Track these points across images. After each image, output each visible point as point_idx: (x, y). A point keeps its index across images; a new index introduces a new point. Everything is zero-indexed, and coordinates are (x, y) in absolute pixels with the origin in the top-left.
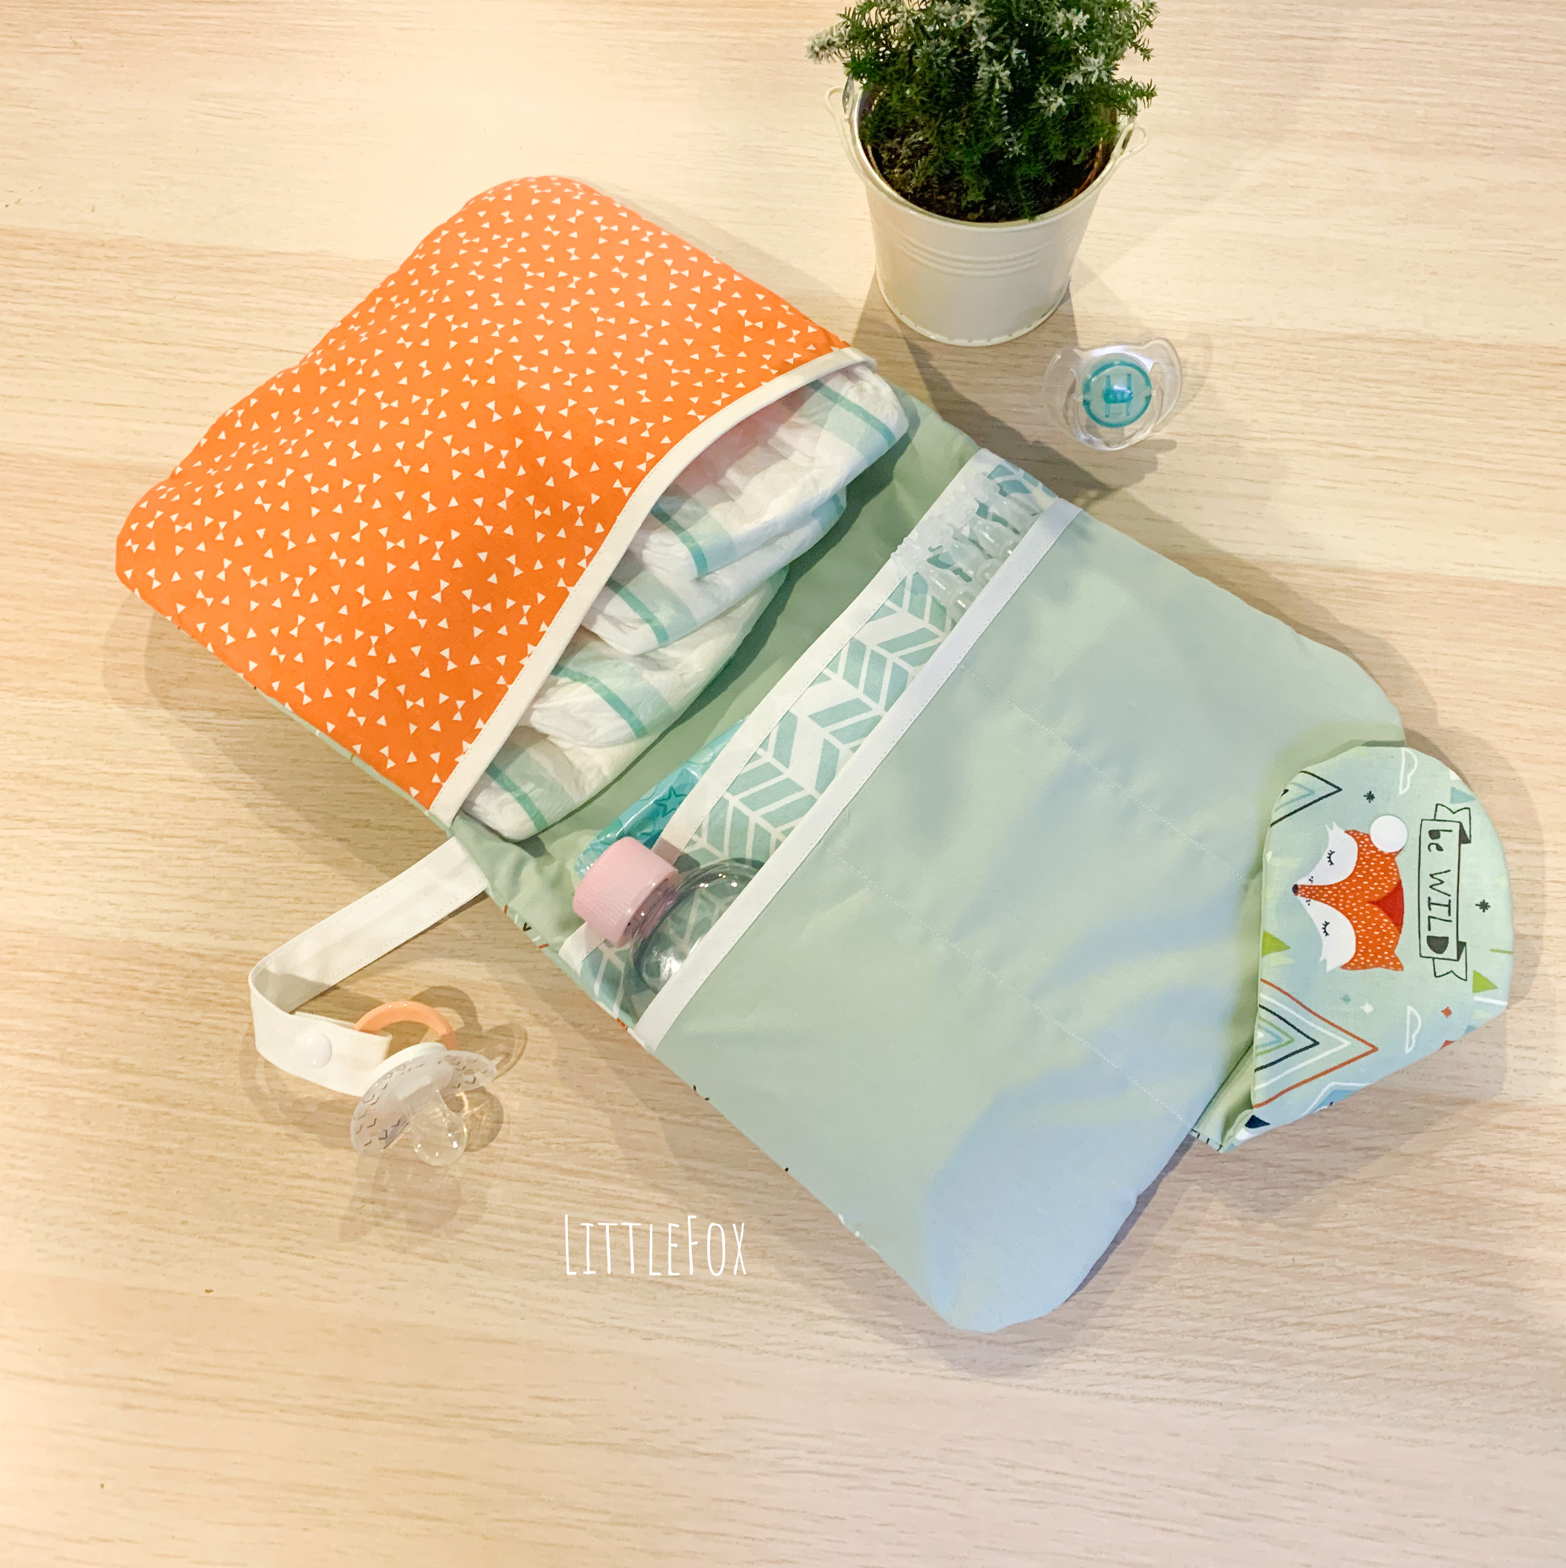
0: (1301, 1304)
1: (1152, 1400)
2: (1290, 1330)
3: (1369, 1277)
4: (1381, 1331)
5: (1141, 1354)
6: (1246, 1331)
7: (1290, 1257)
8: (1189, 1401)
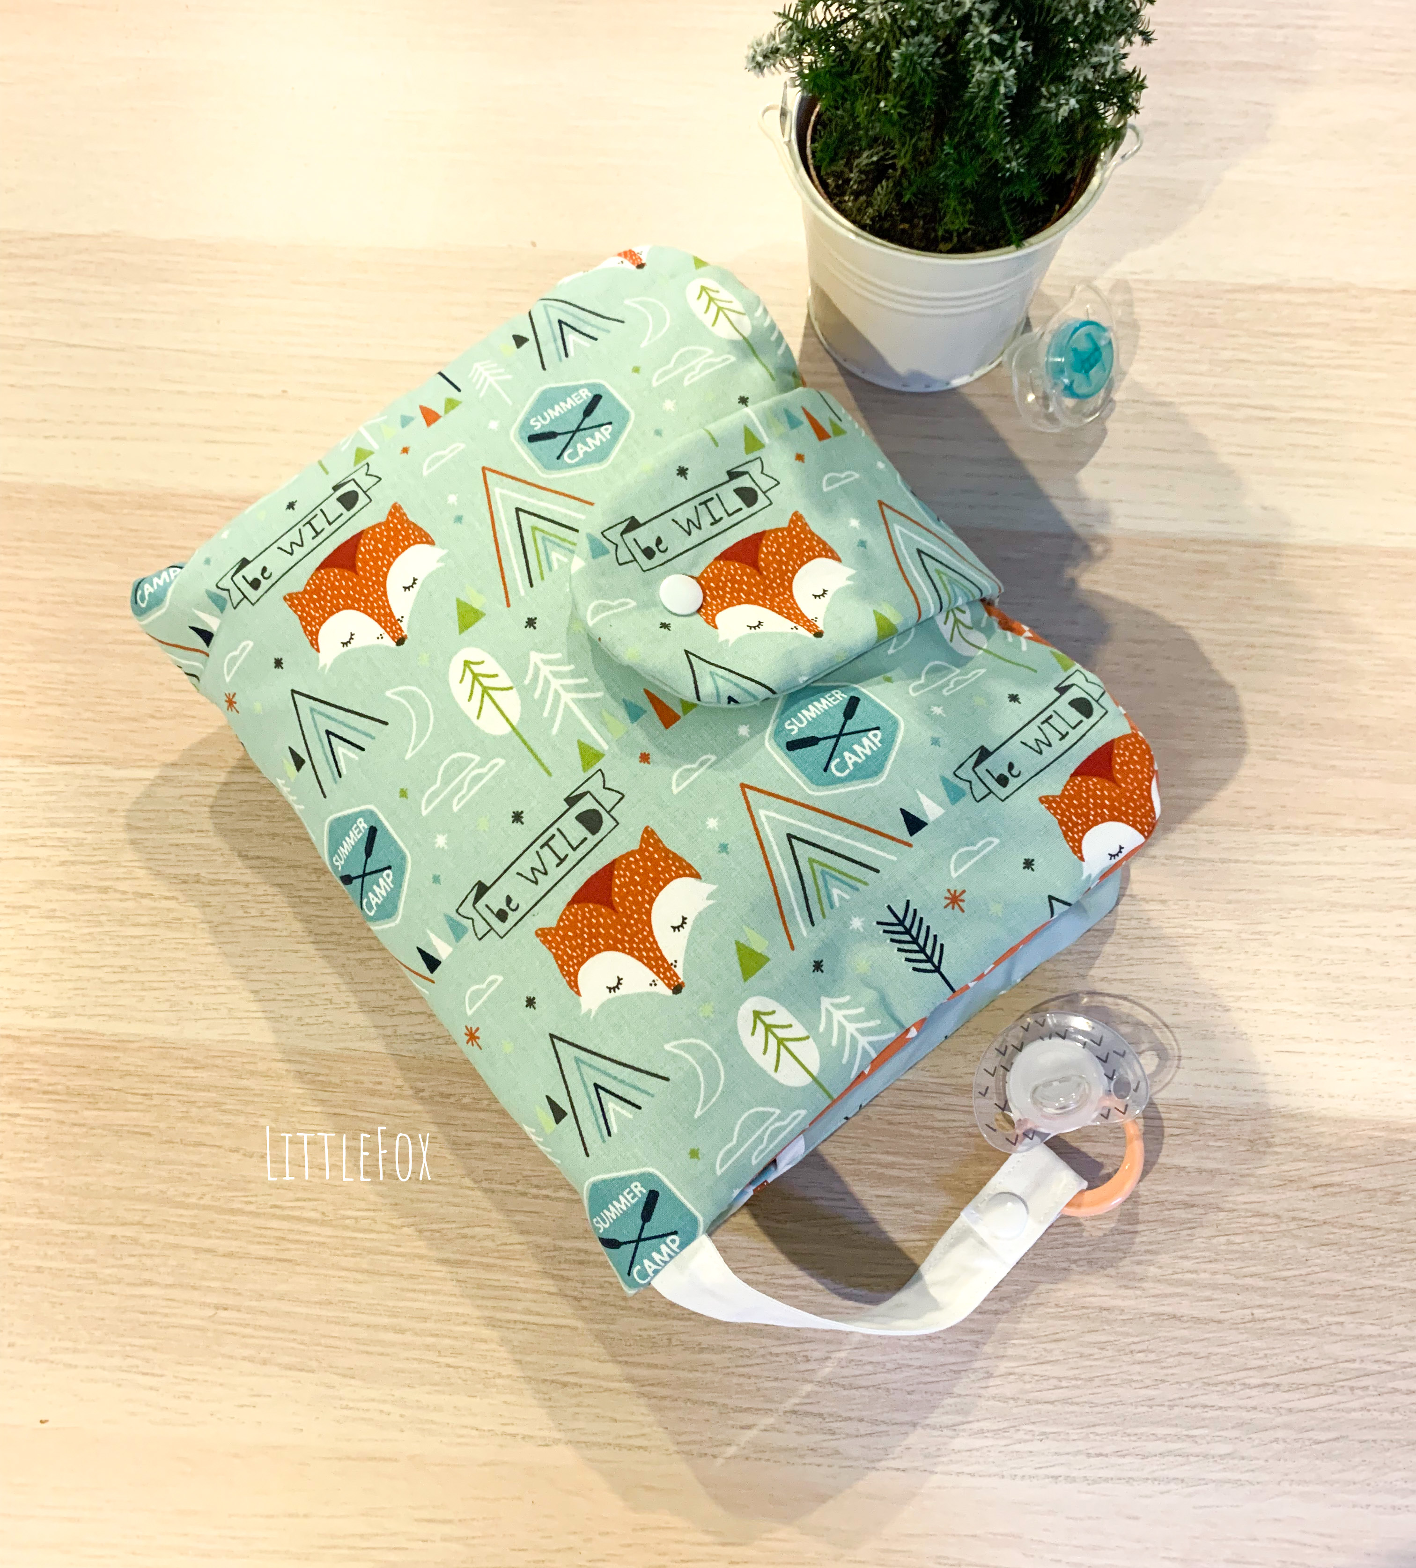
0: (1263, 1363)
1: (1106, 1480)
2: (1254, 1392)
3: (1334, 1329)
4: (1352, 1389)
5: (1092, 1430)
6: (1204, 1397)
7: (1248, 1312)
8: (1147, 1479)
